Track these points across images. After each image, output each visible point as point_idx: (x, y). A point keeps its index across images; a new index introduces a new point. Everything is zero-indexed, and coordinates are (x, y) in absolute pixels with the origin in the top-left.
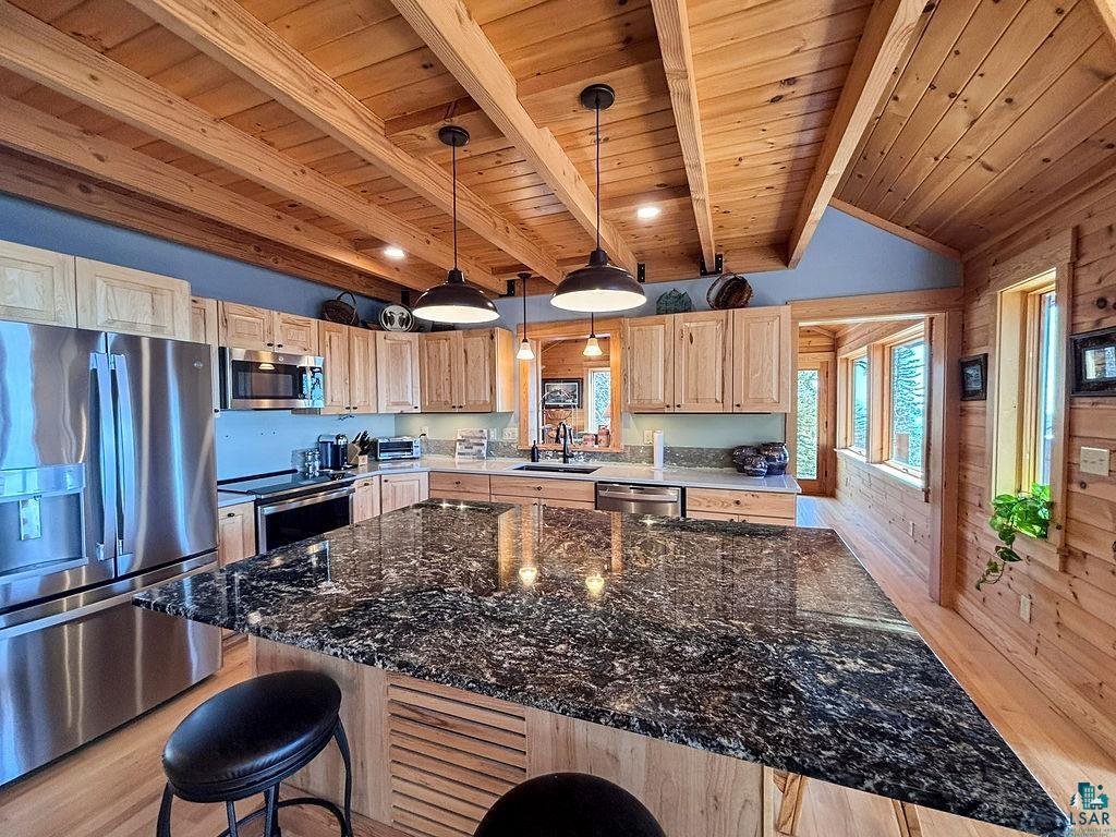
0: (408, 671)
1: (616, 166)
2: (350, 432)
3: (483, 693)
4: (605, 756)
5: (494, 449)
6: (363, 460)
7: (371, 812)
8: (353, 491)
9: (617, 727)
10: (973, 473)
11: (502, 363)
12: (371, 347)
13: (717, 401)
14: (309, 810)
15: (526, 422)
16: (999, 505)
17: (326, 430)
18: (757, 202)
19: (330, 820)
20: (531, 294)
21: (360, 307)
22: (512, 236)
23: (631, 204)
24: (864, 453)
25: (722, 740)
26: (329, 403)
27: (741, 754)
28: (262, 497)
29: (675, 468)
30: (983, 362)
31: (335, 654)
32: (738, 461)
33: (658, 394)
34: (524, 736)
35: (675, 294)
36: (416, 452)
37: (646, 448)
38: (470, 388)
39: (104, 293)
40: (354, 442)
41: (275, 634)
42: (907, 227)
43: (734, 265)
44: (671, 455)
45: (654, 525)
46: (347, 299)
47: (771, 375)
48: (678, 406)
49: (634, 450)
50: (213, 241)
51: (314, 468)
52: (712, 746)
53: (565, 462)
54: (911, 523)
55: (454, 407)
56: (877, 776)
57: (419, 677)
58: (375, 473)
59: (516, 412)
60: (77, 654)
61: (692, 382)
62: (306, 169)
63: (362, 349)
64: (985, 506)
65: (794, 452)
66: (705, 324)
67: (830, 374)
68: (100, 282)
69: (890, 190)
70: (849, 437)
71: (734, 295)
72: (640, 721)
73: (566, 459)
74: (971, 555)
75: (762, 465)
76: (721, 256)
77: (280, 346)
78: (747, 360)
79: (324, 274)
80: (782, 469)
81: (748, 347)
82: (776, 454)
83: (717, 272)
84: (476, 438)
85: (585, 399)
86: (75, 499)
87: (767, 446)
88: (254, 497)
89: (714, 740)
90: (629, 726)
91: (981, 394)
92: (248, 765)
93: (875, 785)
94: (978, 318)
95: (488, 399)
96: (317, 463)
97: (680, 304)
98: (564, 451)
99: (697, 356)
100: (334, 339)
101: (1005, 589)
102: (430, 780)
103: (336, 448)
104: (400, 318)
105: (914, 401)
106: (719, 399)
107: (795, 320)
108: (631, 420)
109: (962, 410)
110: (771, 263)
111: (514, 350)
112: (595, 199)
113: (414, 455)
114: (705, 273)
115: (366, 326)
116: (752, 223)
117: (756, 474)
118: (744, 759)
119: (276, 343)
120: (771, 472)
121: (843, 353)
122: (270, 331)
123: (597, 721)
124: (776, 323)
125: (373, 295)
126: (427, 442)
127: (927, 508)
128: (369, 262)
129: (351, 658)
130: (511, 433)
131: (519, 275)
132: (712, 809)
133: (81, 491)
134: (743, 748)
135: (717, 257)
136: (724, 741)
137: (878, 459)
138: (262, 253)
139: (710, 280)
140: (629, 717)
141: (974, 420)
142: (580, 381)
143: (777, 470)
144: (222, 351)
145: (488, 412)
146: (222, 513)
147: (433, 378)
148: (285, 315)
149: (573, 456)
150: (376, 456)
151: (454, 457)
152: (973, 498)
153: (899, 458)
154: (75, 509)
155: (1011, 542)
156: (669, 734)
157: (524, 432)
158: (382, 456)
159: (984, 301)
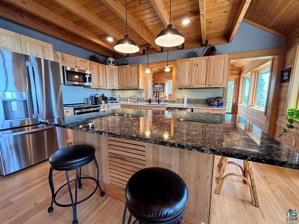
0: (112, 135)
1: (176, 4)
2: (99, 94)
3: (132, 140)
4: (167, 166)
5: (138, 100)
6: (103, 102)
7: (104, 181)
8: (100, 108)
9: (171, 146)
10: (281, 106)
11: (141, 74)
12: (104, 70)
13: (204, 84)
14: (89, 180)
15: (148, 92)
16: (289, 113)
17: (93, 93)
18: (221, 18)
19: (94, 183)
20: (150, 54)
21: (101, 58)
22: (144, 32)
23: (181, 19)
24: (246, 104)
25: (203, 148)
26: (93, 84)
27: (209, 152)
28: (76, 108)
29: (190, 105)
30: (290, 71)
31: (92, 132)
32: (209, 102)
33: (186, 82)
34: (145, 161)
35: (193, 52)
36: (117, 100)
37: (182, 99)
38: (132, 82)
39: (29, 46)
40: (100, 97)
41: (76, 128)
42: (269, 28)
43: (211, 43)
44: (189, 101)
45: (183, 121)
46: (97, 55)
47: (221, 75)
48: (192, 86)
49: (178, 100)
50: (59, 35)
51: (90, 103)
52: (200, 150)
53: (158, 103)
54: (259, 122)
55: (127, 87)
56: (252, 156)
57: (114, 137)
58: (107, 104)
59: (145, 89)
60: (30, 142)
61: (197, 79)
62: (83, 7)
63: (102, 71)
64: (284, 114)
65: (226, 100)
66: (202, 61)
67: (238, 83)
68: (27, 42)
69: (265, 14)
70: (242, 100)
71: (211, 51)
72: (178, 144)
73: (159, 102)
74: (278, 129)
75: (216, 103)
76: (207, 40)
77: (79, 67)
78: (214, 72)
79: (90, 47)
80: (222, 104)
81: (214, 68)
82: (220, 100)
83: (206, 45)
84: (134, 97)
85: (165, 90)
86: (25, 102)
87: (218, 98)
88: (73, 108)
89: (200, 148)
90: (175, 146)
91: (288, 80)
92: (70, 162)
93: (251, 158)
94: (289, 57)
95: (137, 85)
96: (91, 102)
97: (195, 55)
98: (158, 100)
99: (199, 71)
100: (94, 66)
101: (288, 138)
102: (119, 173)
103: (95, 98)
104: (112, 62)
105: (262, 95)
106: (205, 83)
107: (229, 60)
108: (178, 91)
109: (281, 86)
110: (223, 42)
111: (144, 70)
112: (169, 17)
113: (117, 101)
114: (202, 46)
115: (102, 63)
116: (218, 27)
117: (214, 105)
118: (210, 153)
119: (78, 66)
120: (219, 105)
121: (243, 75)
122: (76, 63)
123: (165, 145)
124: (223, 60)
125: (105, 55)
126: (120, 98)
127: (265, 117)
128: (103, 43)
129: (96, 133)
130: (143, 95)
131: (146, 47)
132: (198, 179)
133: (27, 99)
134: (209, 150)
135: (206, 40)
136: (204, 149)
137: (251, 105)
138: (73, 40)
139: (203, 48)
140: (175, 143)
141: (284, 89)
142: (163, 84)
143: (220, 105)
144: (63, 67)
145: (137, 89)
146: (65, 111)
147: (122, 79)
148: (80, 58)
149: (161, 102)
150: (107, 101)
151: (128, 102)
152: (281, 113)
153: (257, 105)
154: (26, 104)
155: (292, 123)
156: (187, 148)
157: (147, 95)
158: (108, 101)
159: (292, 51)
